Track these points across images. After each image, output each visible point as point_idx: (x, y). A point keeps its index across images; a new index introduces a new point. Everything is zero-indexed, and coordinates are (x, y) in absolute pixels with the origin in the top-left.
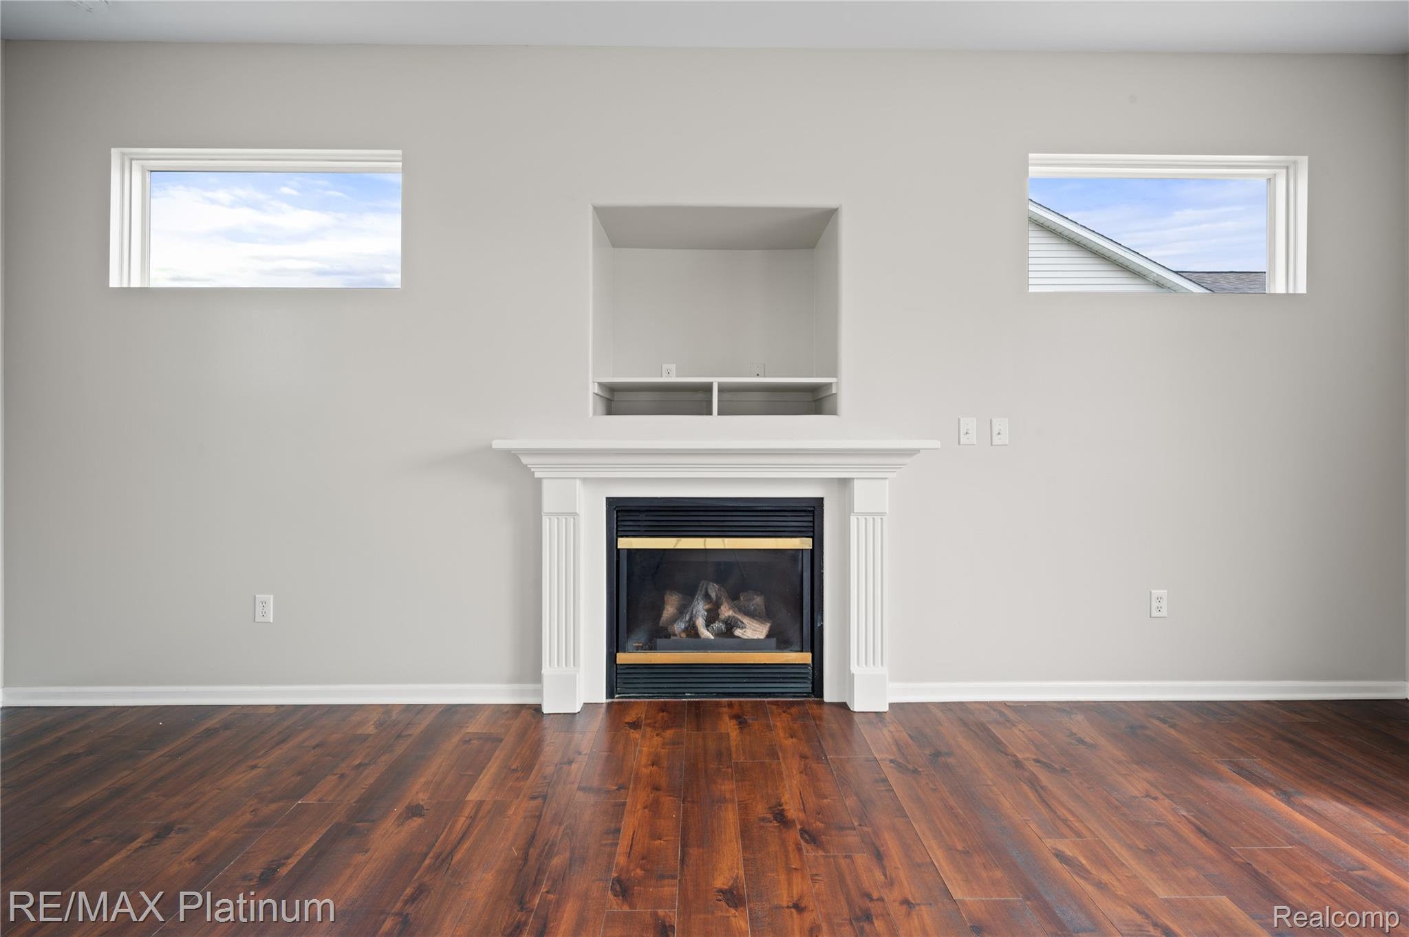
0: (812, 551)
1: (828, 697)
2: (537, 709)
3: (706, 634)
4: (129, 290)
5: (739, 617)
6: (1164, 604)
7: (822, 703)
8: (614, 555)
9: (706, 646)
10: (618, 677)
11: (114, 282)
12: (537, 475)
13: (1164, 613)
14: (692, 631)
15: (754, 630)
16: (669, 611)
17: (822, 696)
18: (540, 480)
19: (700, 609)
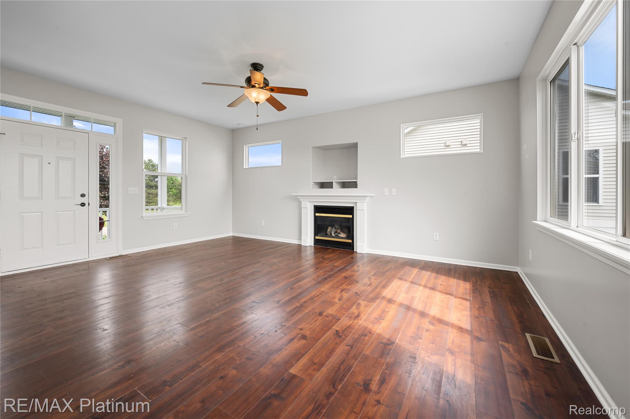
0: (352, 218)
1: (355, 251)
2: (301, 245)
3: (333, 235)
4: (246, 168)
5: (340, 232)
6: (438, 237)
7: (354, 251)
8: (315, 217)
9: (333, 237)
10: (316, 242)
11: (244, 168)
12: (301, 200)
13: (438, 239)
14: (331, 234)
15: (343, 235)
16: (329, 230)
17: (354, 250)
18: (301, 201)
19: (334, 230)
